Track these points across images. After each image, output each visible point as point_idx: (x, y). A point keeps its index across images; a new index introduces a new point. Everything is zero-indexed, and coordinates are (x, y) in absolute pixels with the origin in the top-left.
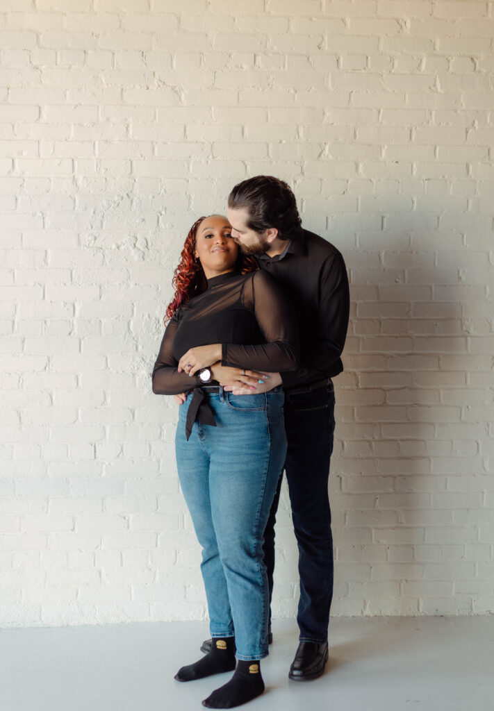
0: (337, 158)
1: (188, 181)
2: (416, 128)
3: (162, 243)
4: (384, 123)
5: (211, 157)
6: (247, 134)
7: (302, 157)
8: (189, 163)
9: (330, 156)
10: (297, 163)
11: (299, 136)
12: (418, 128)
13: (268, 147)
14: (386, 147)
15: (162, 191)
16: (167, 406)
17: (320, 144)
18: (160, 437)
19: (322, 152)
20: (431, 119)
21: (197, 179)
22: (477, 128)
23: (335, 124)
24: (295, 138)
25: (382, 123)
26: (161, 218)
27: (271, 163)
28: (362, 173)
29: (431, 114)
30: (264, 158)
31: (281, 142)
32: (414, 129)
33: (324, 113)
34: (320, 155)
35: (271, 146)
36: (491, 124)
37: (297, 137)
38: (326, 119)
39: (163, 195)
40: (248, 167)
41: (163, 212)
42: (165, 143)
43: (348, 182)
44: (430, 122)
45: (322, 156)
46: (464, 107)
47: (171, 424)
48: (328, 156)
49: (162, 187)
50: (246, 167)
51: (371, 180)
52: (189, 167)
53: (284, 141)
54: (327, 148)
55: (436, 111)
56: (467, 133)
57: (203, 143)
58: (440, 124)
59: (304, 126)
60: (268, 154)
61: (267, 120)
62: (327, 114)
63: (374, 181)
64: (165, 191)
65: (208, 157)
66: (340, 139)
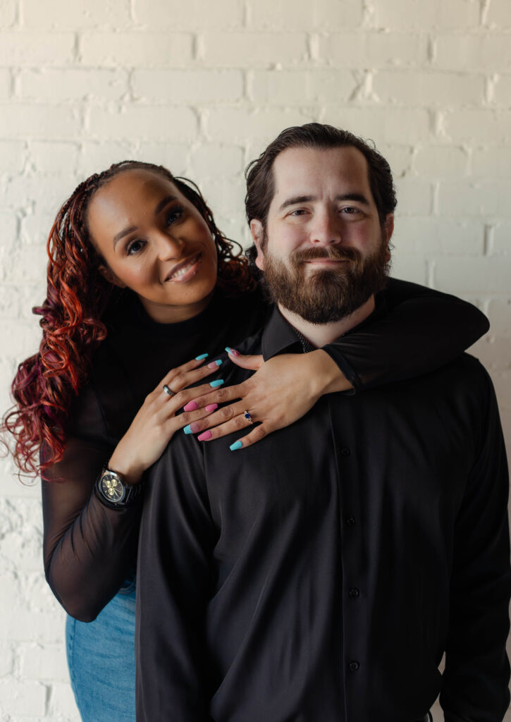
0: (390, 101)
1: (80, 147)
3: (24, 273)
4: (493, 26)
5: (127, 98)
6: (202, 50)
7: (316, 99)
8: (82, 111)
9: (376, 98)
10: (305, 111)
11: (310, 56)
13: (244, 77)
14: (496, 78)
15: (28, 168)
16: (29, 608)
17: (354, 73)
18: (12, 672)
19: (358, 88)
21: (97, 143)
23: (387, 30)
24: (302, 59)
25: (487, 27)
26: (24, 222)
27: (251, 110)
28: (444, 133)
30: (237, 101)
31: (272, 67)
33: (364, 7)
34: (353, 96)
35: (251, 76)
37: (306, 56)
38: (367, 18)
39: (29, 176)
40: (204, 120)
41: (29, 211)
42: (36, 70)
43: (412, 151)
45: (359, 96)
47: (34, 645)
48: (370, 98)
49: (27, 158)
50: (199, 120)
51: (461, 149)
52: (82, 121)
53: (279, 67)
54: (369, 79)
57: (113, 70)
59: (320, 35)
60: (244, 93)
61: (244, 23)
62: (371, 9)
63: (470, 151)
64: (34, 167)
65: (122, 98)
66: (398, 62)
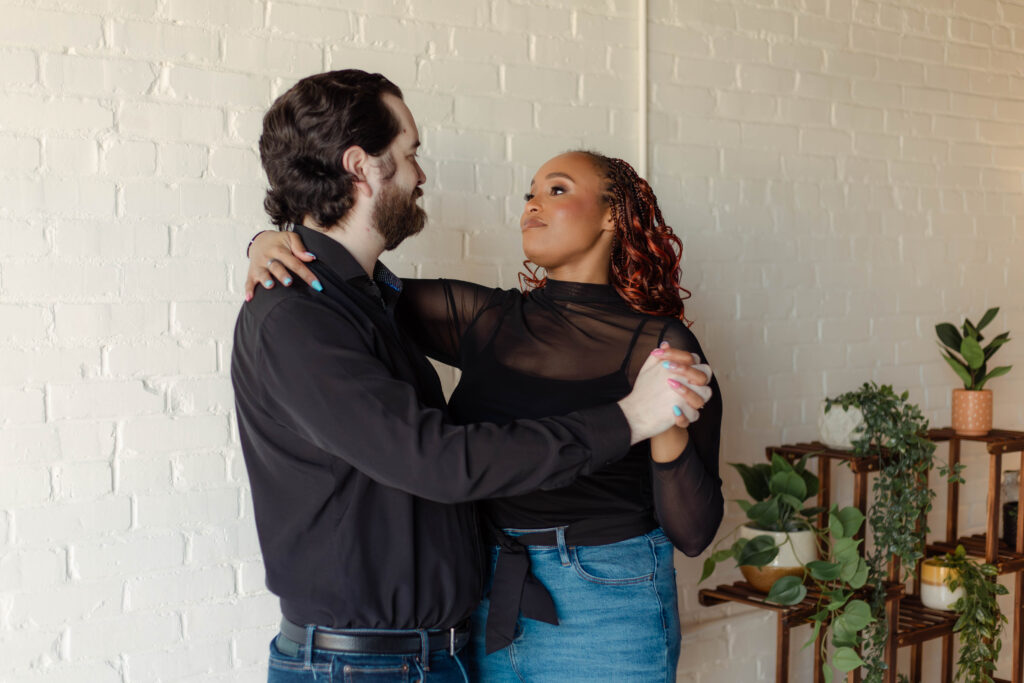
0: (186, 97)
2: (331, 47)
4: (275, 30)
7: (114, 90)
9: (173, 93)
10: (104, 103)
11: (105, 43)
12: (335, 47)
13: (37, 60)
17: (151, 65)
19: (155, 81)
20: (358, 32)
22: (432, 57)
23: (180, 23)
24: (98, 45)
25: (270, 30)
27: (46, 98)
28: (236, 133)
29: (357, 20)
30: (31, 86)
31: (65, 52)
32: (328, 49)
34: (150, 90)
35: (44, 58)
36: (456, 53)
37: (101, 43)
38: (160, 8)
43: (208, 151)
44: (356, 37)
45: (156, 90)
46: (412, 14)
48: (166, 93)
53: (72, 51)
54: (165, 73)
55: (367, 16)
56: (418, 64)
58: (373, 44)
59: (115, 20)
60: (38, 78)
66: (192, 58)
